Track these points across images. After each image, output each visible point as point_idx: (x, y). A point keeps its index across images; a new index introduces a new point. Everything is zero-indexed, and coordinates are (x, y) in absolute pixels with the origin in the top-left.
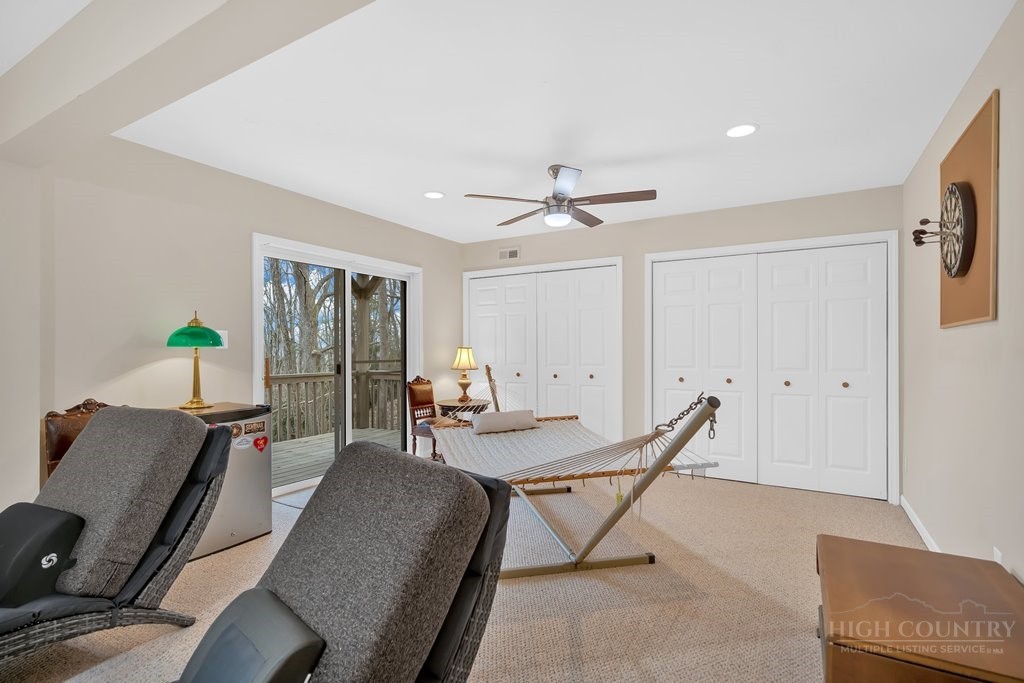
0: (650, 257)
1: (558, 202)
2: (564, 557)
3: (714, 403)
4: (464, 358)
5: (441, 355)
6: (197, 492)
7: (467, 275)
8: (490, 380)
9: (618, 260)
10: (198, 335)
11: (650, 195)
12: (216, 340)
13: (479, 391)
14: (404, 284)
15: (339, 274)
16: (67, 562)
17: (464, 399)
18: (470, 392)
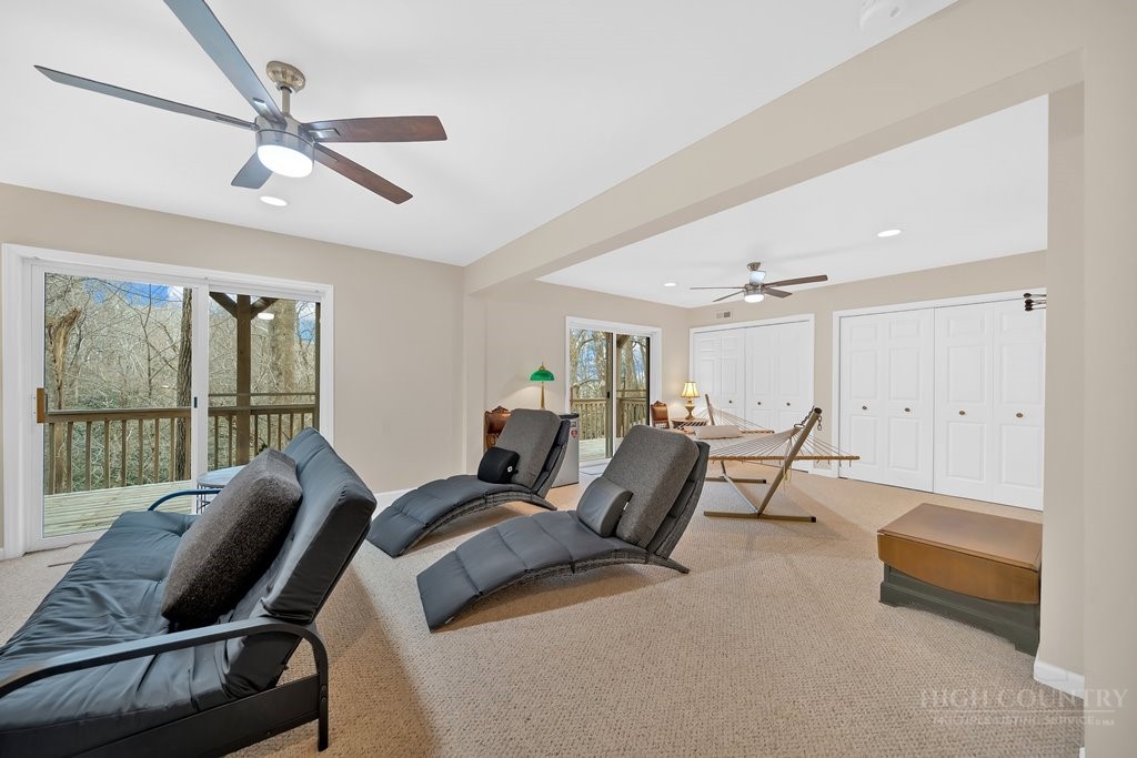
0: (836, 314)
1: (753, 287)
2: (752, 510)
3: (818, 411)
4: (690, 390)
5: (674, 387)
6: (557, 450)
7: (692, 331)
8: (709, 404)
9: (811, 317)
10: (543, 375)
11: (824, 278)
12: (552, 379)
13: (700, 412)
14: (648, 339)
15: (609, 336)
16: (515, 472)
17: (690, 417)
18: (694, 413)
